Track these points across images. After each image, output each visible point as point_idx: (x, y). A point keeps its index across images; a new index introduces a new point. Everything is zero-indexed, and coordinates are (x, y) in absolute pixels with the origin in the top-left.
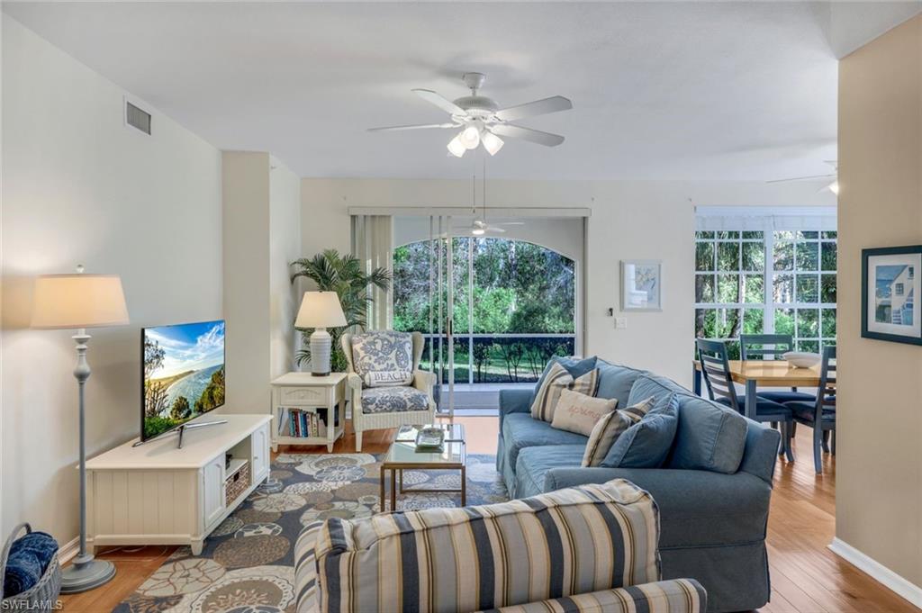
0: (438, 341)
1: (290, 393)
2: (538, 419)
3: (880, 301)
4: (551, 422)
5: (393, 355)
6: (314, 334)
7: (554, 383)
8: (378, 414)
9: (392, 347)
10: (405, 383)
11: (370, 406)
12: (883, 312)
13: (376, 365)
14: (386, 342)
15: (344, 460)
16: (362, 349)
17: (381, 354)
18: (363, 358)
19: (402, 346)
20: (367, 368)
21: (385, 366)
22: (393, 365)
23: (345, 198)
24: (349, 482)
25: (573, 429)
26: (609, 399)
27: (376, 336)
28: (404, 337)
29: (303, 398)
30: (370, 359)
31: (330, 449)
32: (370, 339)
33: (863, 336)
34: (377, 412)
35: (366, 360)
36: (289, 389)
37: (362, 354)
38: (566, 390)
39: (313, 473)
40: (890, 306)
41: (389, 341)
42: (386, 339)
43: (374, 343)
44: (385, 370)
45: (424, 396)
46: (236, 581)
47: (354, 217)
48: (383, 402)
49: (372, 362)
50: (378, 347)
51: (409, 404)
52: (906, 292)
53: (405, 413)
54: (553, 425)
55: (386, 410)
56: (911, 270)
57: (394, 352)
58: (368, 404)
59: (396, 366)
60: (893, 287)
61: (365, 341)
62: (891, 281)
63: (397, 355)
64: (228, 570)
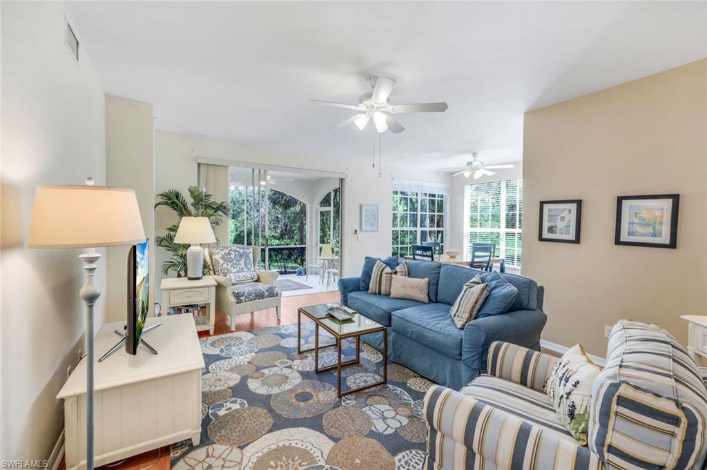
0: (265, 251)
1: (178, 294)
2: (375, 294)
3: (550, 224)
4: (389, 295)
5: (242, 262)
6: (190, 248)
7: (384, 272)
8: (246, 303)
9: (241, 256)
10: (254, 280)
11: (241, 298)
12: (551, 230)
13: (232, 269)
14: (237, 253)
15: (231, 338)
16: (221, 258)
17: (235, 261)
18: (222, 265)
19: (247, 255)
20: (226, 271)
21: (238, 269)
22: (243, 268)
23: (193, 150)
24: (253, 354)
25: (406, 297)
26: (423, 278)
27: (230, 249)
28: (248, 249)
29: (189, 297)
30: (228, 265)
31: (212, 332)
32: (226, 251)
33: (539, 240)
34: (246, 301)
35: (225, 266)
36: (178, 292)
37: (221, 262)
38: (393, 275)
39: (218, 353)
40: (556, 227)
41: (239, 252)
42: (237, 251)
43: (229, 254)
44: (238, 272)
45: (275, 287)
46: (260, 454)
47: (199, 164)
48: (250, 294)
49: (229, 267)
50: (233, 256)
51: (266, 294)
52: (567, 220)
53: (264, 300)
54: (391, 296)
55: (252, 300)
56: (570, 210)
57: (243, 259)
58: (240, 296)
59: (245, 269)
60: (559, 218)
61: (222, 253)
62: (557, 216)
63: (245, 261)
64: (242, 448)
